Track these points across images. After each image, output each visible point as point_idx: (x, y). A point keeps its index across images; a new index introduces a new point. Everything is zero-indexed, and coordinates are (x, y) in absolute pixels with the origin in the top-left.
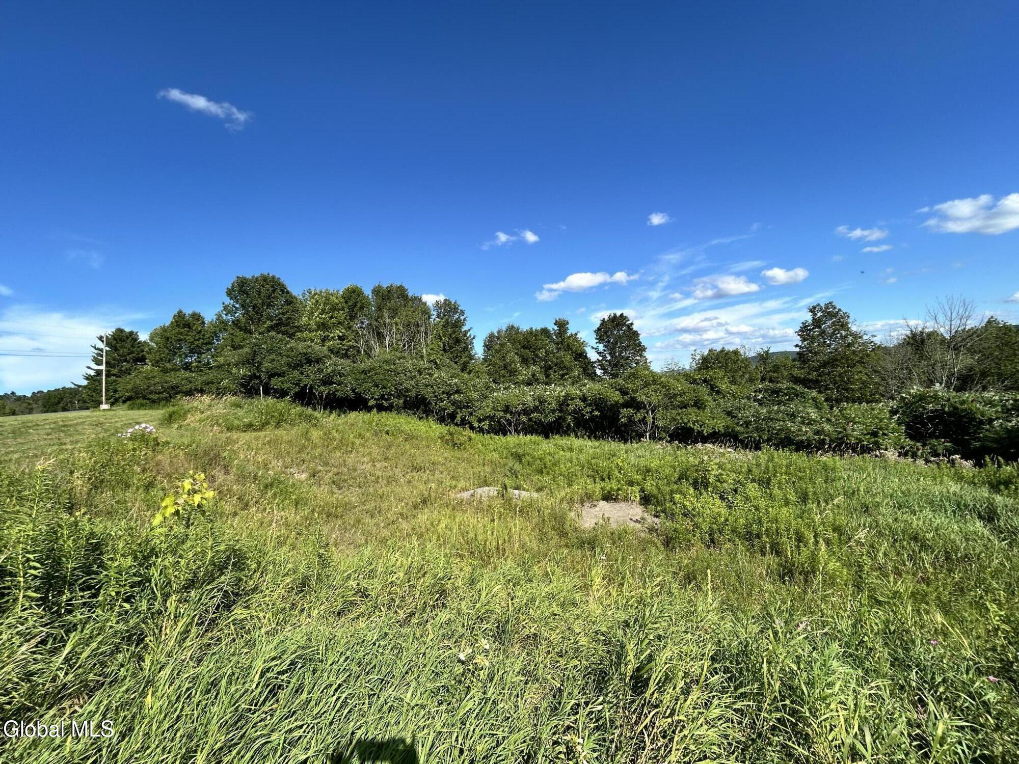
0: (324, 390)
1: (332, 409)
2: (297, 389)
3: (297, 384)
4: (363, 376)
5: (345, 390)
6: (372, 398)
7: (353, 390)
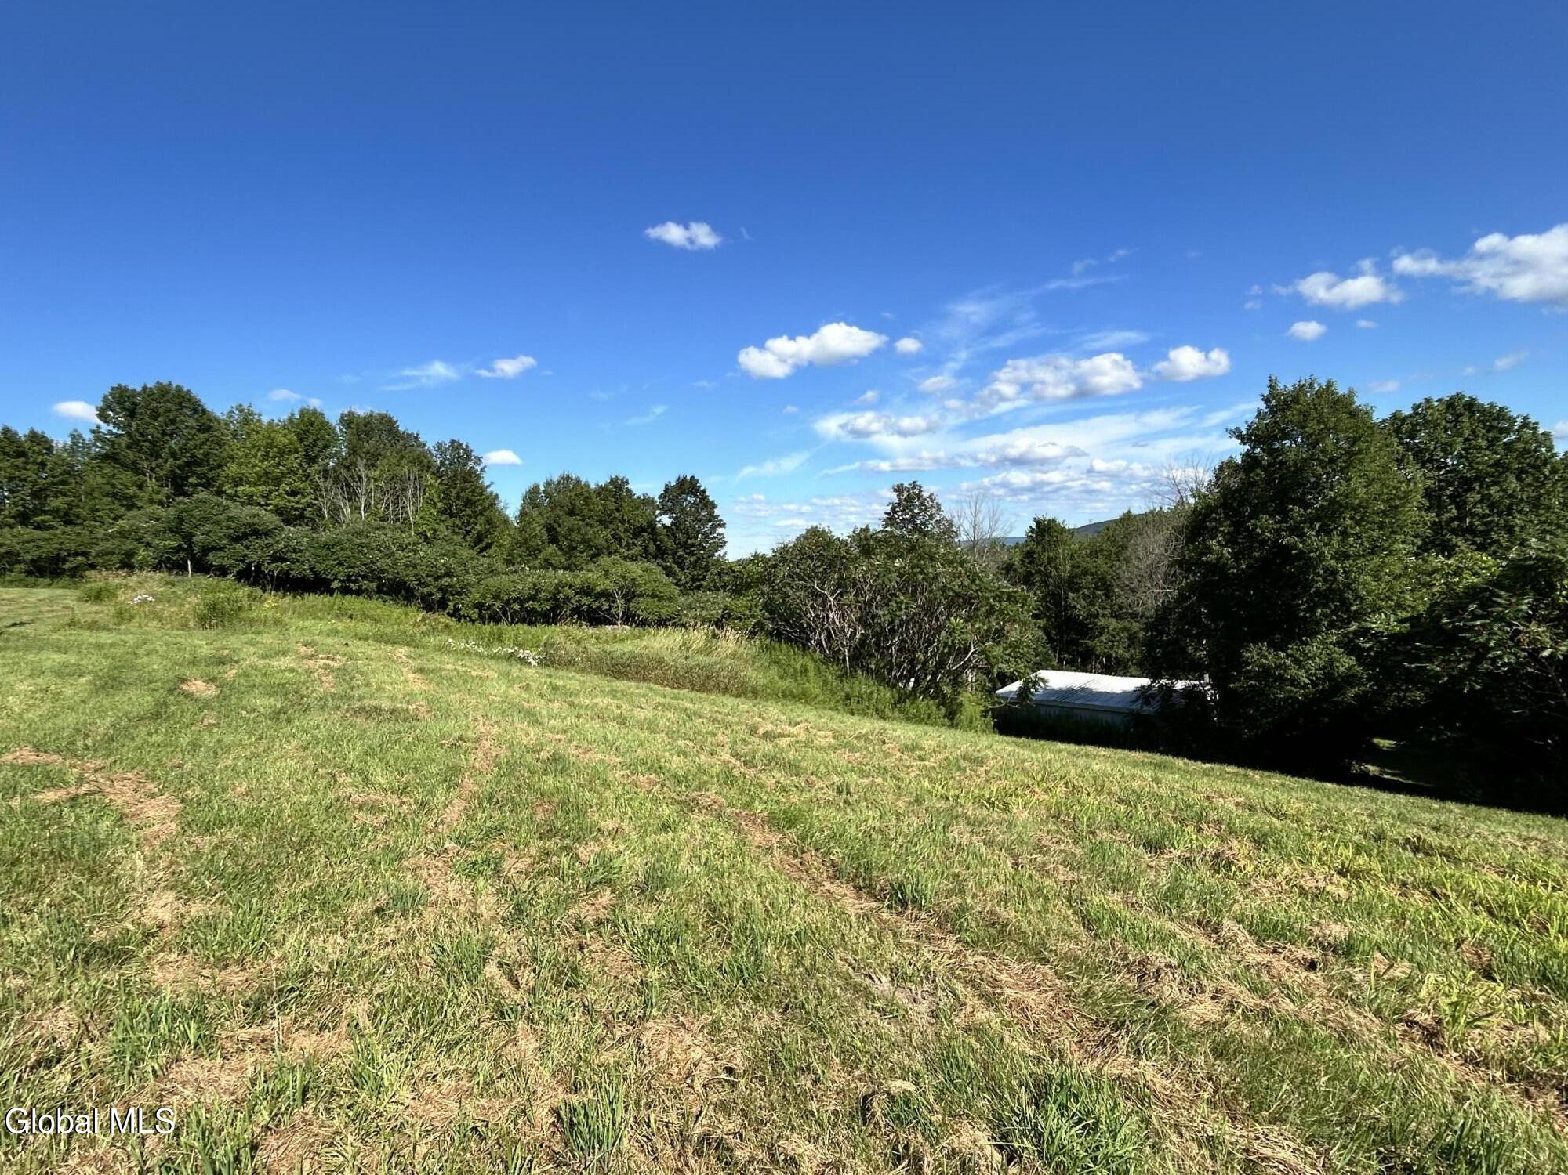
0: (275, 568)
1: (286, 590)
2: (242, 566)
3: (242, 561)
4: (324, 552)
5: (303, 569)
6: (335, 579)
7: (311, 569)
